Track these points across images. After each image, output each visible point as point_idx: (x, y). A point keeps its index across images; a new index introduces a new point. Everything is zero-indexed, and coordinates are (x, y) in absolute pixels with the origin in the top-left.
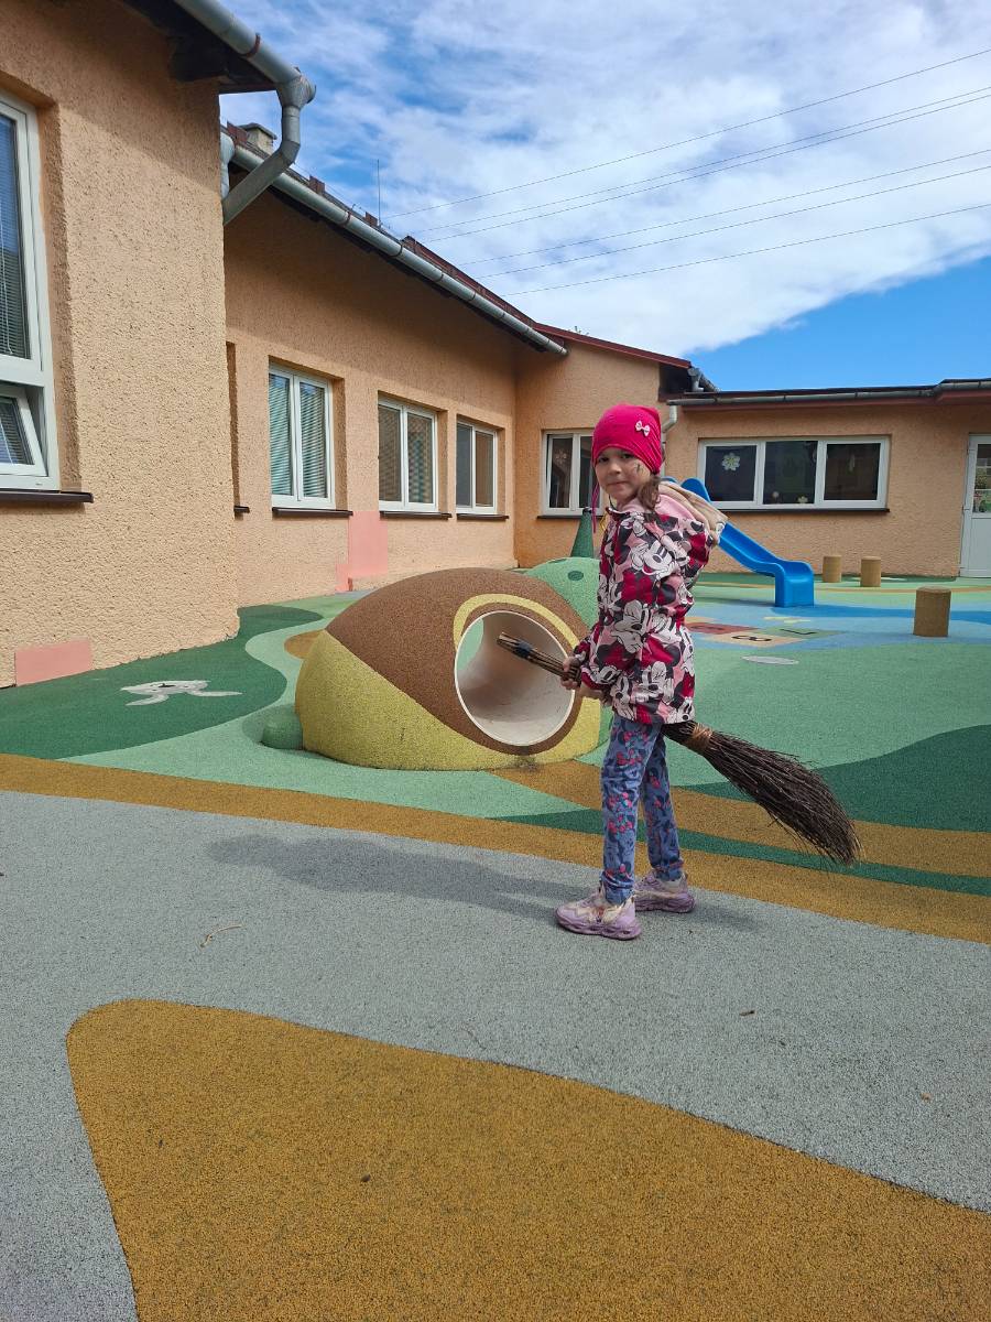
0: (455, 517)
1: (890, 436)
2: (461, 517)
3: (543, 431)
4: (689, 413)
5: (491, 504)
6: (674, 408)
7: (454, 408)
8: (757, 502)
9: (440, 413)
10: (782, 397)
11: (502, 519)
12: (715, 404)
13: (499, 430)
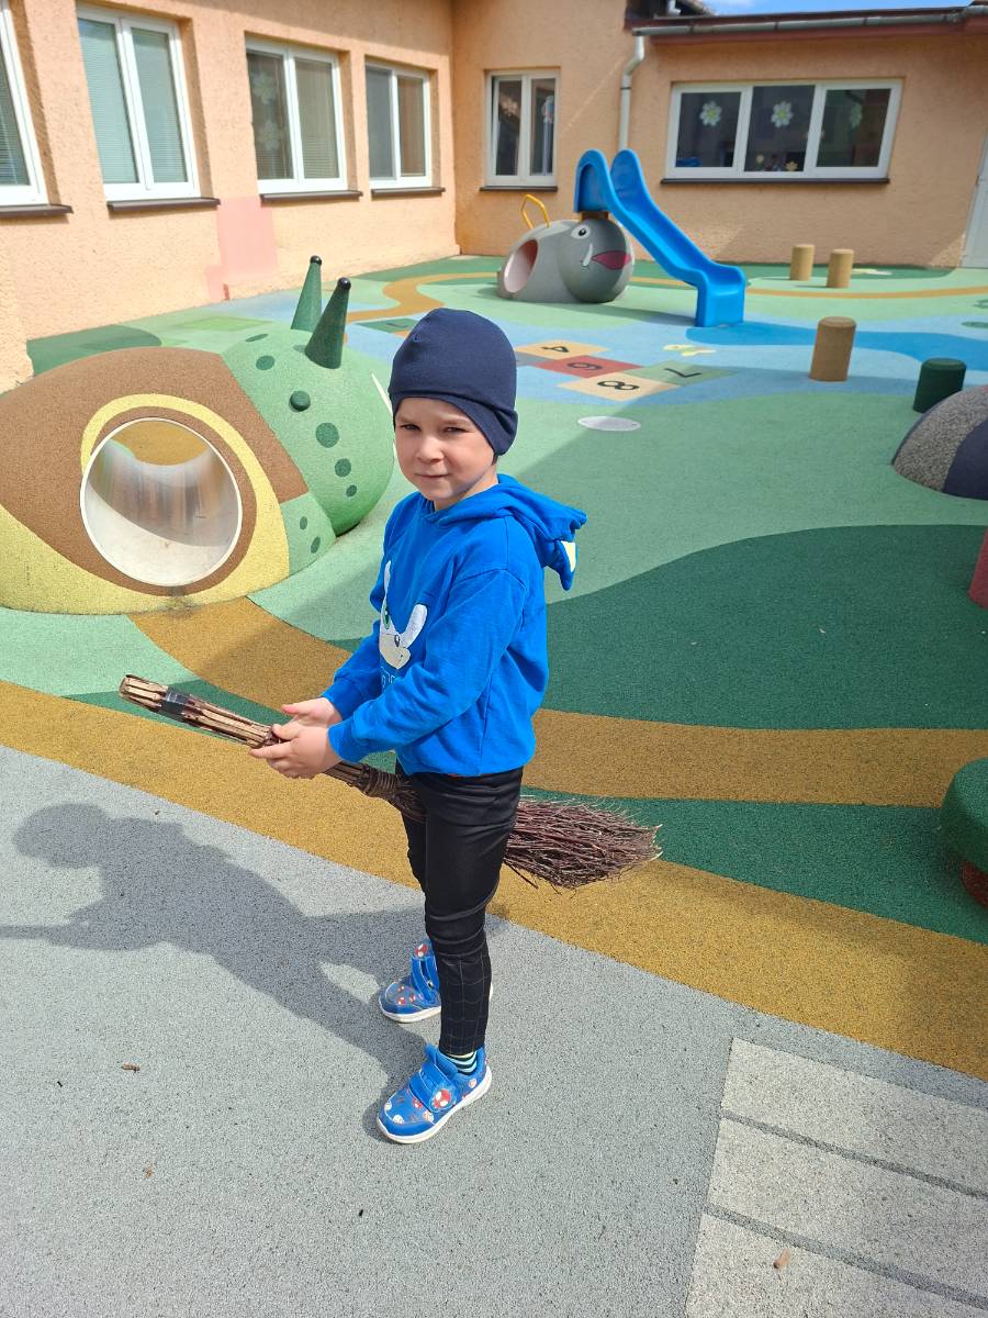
0: (367, 195)
1: (903, 78)
2: (377, 195)
3: (486, 72)
4: (658, 45)
5: (423, 172)
6: (641, 40)
7: (358, 49)
8: (737, 171)
9: (342, 55)
10: (772, 24)
11: (437, 192)
12: (692, 34)
13: (431, 73)
